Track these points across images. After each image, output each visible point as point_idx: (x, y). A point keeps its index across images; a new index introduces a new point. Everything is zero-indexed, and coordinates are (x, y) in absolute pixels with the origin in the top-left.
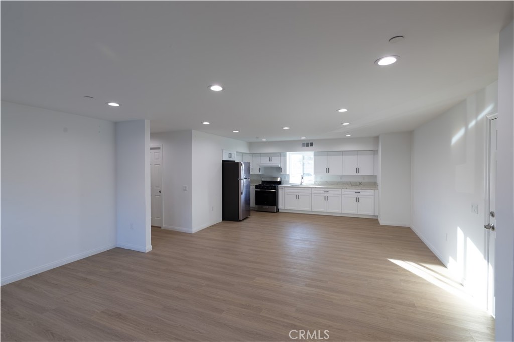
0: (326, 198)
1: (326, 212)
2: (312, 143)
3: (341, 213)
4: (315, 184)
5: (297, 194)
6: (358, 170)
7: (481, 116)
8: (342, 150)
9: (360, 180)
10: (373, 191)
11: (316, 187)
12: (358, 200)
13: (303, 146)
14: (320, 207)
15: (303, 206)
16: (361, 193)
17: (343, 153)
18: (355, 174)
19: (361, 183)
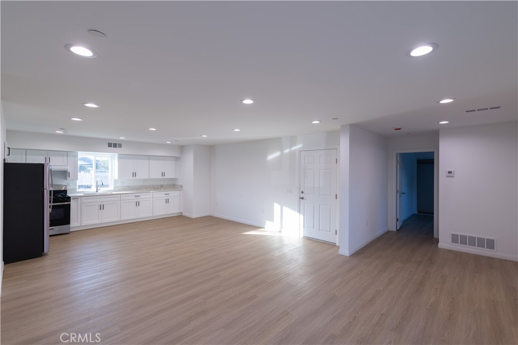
0: (138, 204)
1: (138, 219)
2: (121, 144)
3: (153, 216)
4: (114, 190)
5: (100, 203)
6: (163, 174)
7: (293, 149)
8: (150, 154)
9: (161, 183)
10: (179, 192)
11: (126, 194)
12: (167, 201)
13: (109, 146)
14: (130, 214)
15: (109, 217)
16: (170, 195)
17: (150, 157)
18: (162, 177)
19: (162, 186)
